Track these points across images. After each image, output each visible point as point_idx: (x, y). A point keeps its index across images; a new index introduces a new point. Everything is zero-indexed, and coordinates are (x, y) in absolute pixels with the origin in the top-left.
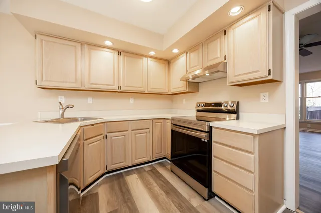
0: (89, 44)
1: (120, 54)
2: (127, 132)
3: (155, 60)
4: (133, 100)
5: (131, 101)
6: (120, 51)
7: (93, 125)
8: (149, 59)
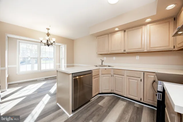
0: (112, 32)
1: (125, 31)
2: (124, 76)
3: (155, 23)
4: (138, 57)
5: (137, 58)
6: (125, 30)
7: (106, 69)
8: (148, 25)
